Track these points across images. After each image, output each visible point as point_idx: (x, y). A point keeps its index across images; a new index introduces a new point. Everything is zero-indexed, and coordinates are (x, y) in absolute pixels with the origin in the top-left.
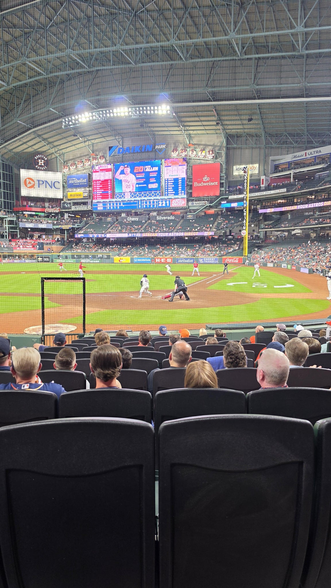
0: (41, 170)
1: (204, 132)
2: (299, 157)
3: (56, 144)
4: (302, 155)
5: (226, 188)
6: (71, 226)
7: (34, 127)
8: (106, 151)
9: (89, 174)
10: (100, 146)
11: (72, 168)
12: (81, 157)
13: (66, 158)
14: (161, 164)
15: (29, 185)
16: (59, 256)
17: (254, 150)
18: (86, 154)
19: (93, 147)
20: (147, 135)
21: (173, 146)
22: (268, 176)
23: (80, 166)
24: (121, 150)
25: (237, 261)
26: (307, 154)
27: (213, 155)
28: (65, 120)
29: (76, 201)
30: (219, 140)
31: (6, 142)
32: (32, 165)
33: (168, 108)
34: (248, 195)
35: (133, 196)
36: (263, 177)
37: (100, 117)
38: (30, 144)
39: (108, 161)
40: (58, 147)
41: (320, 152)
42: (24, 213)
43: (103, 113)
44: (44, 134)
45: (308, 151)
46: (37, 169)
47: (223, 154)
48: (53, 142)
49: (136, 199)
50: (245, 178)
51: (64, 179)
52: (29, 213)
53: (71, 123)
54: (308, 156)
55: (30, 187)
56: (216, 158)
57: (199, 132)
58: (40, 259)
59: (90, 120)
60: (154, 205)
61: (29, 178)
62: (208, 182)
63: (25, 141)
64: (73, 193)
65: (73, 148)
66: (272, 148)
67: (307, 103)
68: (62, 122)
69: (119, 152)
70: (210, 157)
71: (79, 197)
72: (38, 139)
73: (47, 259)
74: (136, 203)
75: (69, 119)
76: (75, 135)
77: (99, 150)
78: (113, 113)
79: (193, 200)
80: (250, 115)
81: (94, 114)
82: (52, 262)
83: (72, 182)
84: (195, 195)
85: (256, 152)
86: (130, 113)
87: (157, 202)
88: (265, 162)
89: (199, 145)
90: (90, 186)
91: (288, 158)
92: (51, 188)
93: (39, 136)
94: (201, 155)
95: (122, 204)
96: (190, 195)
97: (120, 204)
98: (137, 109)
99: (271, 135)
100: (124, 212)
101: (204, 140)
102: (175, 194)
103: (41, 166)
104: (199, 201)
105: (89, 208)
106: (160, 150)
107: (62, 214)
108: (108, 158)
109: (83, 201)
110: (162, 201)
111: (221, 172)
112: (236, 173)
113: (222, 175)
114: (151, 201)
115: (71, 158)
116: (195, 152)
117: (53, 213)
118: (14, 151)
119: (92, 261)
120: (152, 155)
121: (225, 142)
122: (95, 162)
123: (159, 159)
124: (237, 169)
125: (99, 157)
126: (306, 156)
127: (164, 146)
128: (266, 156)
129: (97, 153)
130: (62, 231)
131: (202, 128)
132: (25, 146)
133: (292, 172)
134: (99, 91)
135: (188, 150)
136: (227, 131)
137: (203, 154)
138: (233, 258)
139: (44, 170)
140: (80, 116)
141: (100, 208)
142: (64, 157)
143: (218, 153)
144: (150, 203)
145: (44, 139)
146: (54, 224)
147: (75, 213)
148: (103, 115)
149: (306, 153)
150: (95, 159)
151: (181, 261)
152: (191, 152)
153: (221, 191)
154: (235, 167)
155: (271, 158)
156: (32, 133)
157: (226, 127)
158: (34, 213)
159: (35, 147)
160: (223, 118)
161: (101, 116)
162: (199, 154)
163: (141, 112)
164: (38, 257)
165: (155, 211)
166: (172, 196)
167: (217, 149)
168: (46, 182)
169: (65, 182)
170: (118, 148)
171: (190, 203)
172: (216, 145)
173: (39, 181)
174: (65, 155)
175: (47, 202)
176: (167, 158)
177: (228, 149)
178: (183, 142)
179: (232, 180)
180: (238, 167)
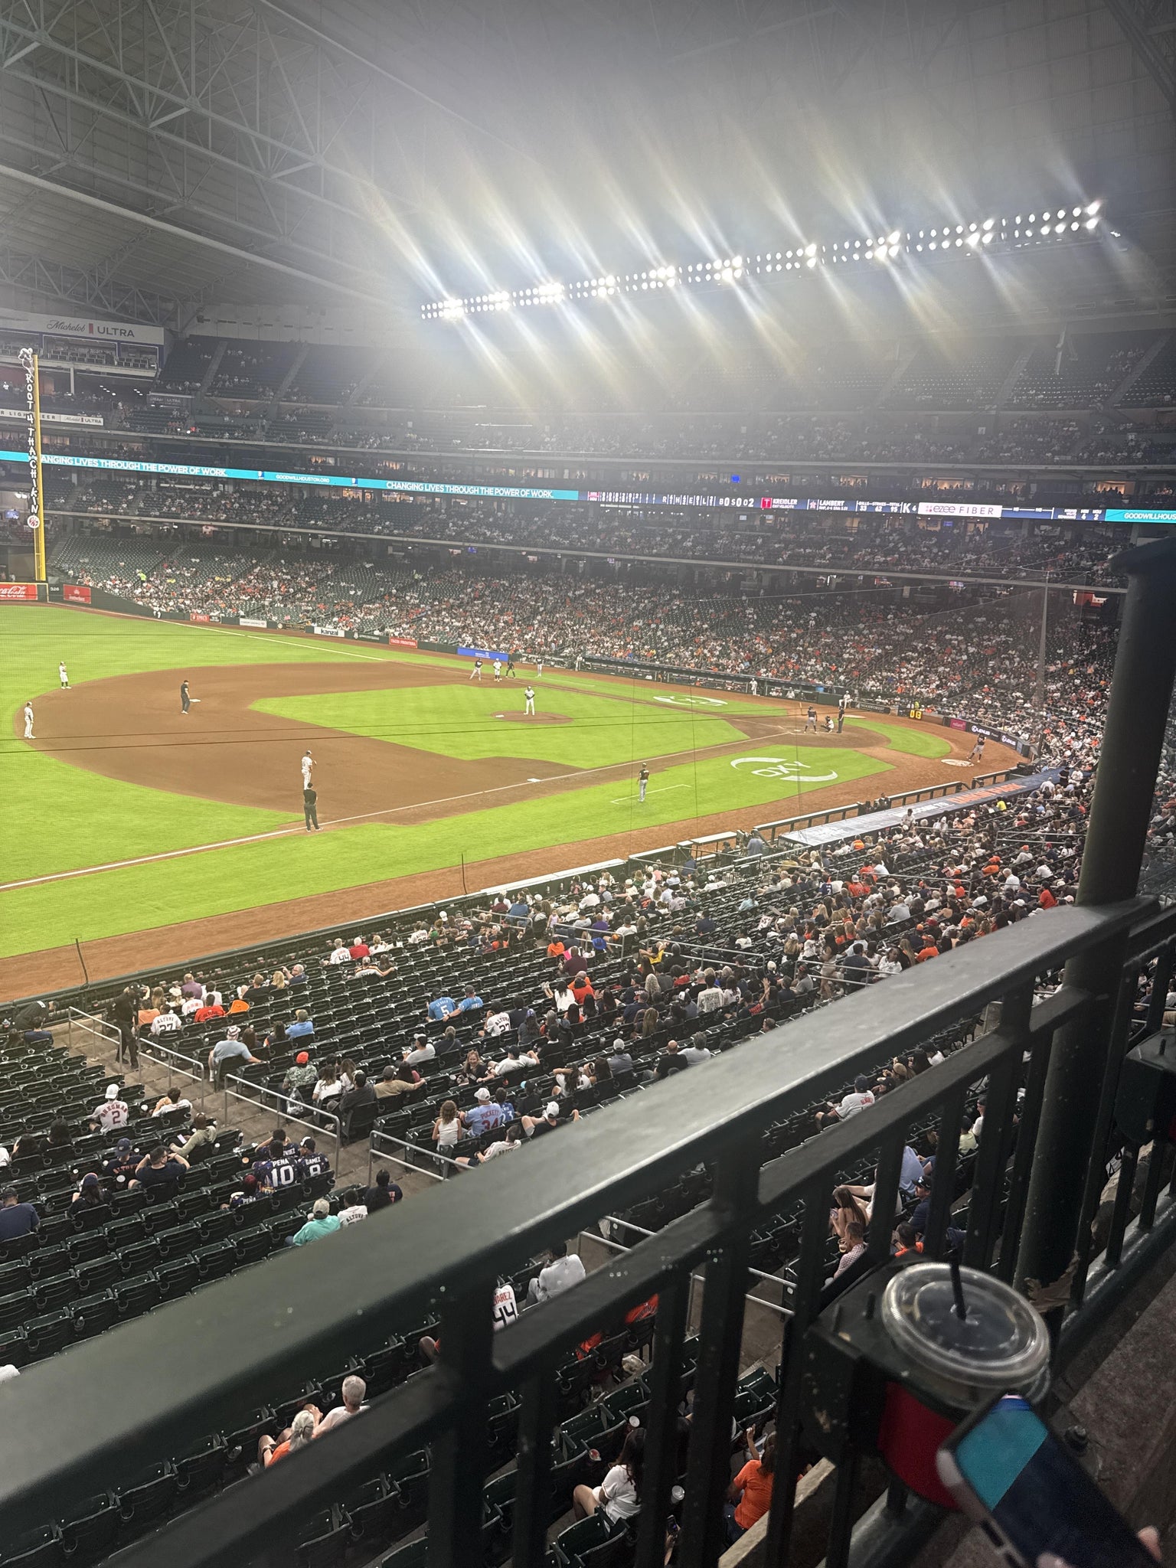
2: (70, 328)
4: (80, 327)
25: (21, 594)
26: (96, 330)
41: (131, 333)
45: (99, 324)
50: (28, 379)
54: (96, 335)
126: (91, 331)
133: (69, 367)
138: (9, 587)
149: (91, 326)
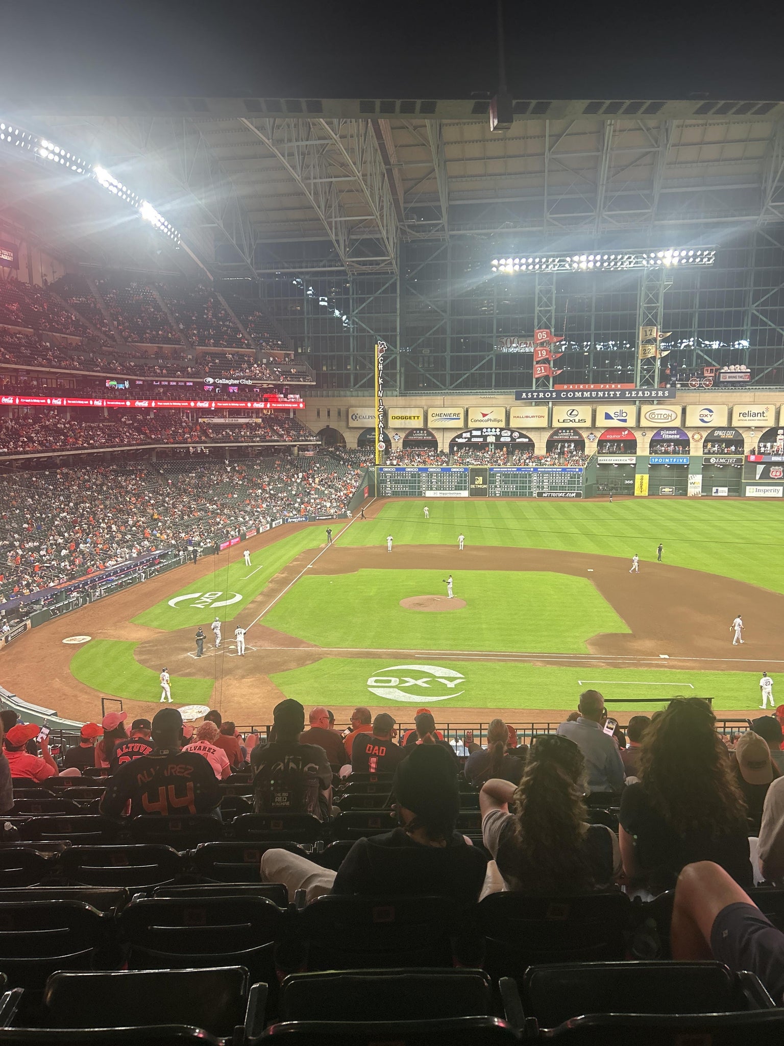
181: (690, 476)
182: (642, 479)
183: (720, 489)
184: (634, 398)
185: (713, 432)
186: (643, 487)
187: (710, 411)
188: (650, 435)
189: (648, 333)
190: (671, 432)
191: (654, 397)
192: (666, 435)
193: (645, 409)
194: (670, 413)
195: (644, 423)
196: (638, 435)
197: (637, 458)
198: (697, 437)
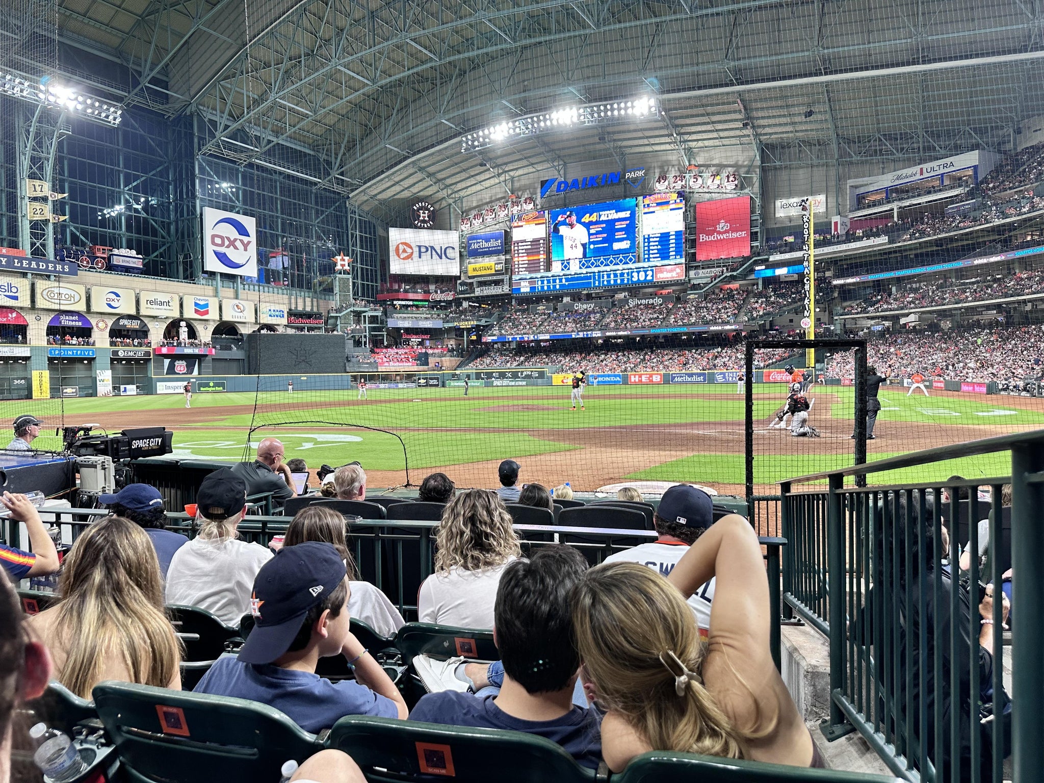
0: (424, 228)
1: (717, 142)
2: (907, 177)
3: (449, 182)
4: (912, 174)
5: (761, 242)
6: (475, 323)
7: (414, 155)
8: (535, 189)
9: (506, 231)
10: (524, 181)
11: (477, 223)
12: (491, 202)
13: (465, 205)
14: (637, 205)
15: (404, 255)
16: (454, 375)
17: (815, 169)
18: (500, 196)
19: (513, 182)
20: (611, 155)
21: (657, 171)
22: (846, 216)
23: (489, 218)
24: (563, 185)
26: (925, 170)
27: (736, 182)
28: (467, 139)
29: (483, 279)
30: (748, 155)
31: (365, 183)
32: (408, 220)
33: (652, 102)
34: (812, 252)
35: (583, 265)
36: (836, 219)
37: (527, 128)
38: (406, 183)
39: (539, 207)
40: (453, 187)
41: (952, 165)
42: (395, 302)
43: (533, 121)
44: (429, 166)
45: (927, 166)
46: (416, 227)
47: (755, 179)
48: (445, 179)
49: (589, 270)
50: (805, 219)
51: (463, 243)
52: (403, 303)
53: (476, 143)
54: (926, 175)
55: (404, 259)
56: (742, 188)
57: (707, 143)
58: (422, 381)
59: (510, 136)
60: (622, 280)
61: (402, 243)
62: (726, 232)
63: (397, 179)
64: (477, 266)
65: (478, 187)
66: (851, 163)
67: (925, 73)
68: (461, 142)
69: (558, 190)
70: (730, 186)
71: (489, 272)
72: (419, 175)
73: (435, 382)
74: (590, 278)
75: (473, 137)
76: (482, 165)
77: (523, 189)
78: (551, 120)
79: (697, 267)
80: (809, 105)
81: (517, 123)
82: (443, 386)
83: (476, 246)
84: (701, 257)
85: (819, 173)
86: (582, 117)
87: (628, 274)
88: (839, 191)
89: (707, 166)
90: (508, 252)
91: (887, 180)
92: (441, 258)
93: (421, 169)
94: (712, 184)
95: (564, 281)
96: (692, 257)
97: (561, 280)
98: (595, 109)
99: (849, 141)
100: (567, 295)
101: (718, 157)
102: (663, 258)
103: (424, 221)
104: (709, 268)
105: (506, 289)
106: (635, 180)
107: (458, 302)
108: (538, 201)
109: (495, 278)
110: (638, 272)
111: (753, 212)
112: (780, 214)
113: (753, 218)
114: (618, 272)
115: (474, 204)
116: (700, 180)
117: (444, 301)
118: (379, 197)
119: (513, 383)
120: (619, 189)
121: (758, 158)
122: (515, 210)
123: (632, 197)
124: (782, 207)
125: (523, 199)
126: (922, 174)
127: (641, 173)
128: (840, 179)
129: (520, 193)
130: (459, 332)
131: (715, 135)
132: (397, 188)
133: (895, 206)
134: (526, 83)
135: (687, 176)
136: (762, 138)
137: (717, 181)
139: (428, 228)
140: (492, 129)
141: (525, 288)
142: (462, 202)
143: (744, 178)
144: (616, 275)
145: (430, 175)
146: (445, 321)
147: (481, 300)
148: (533, 125)
149: (922, 169)
150: (516, 203)
151: (680, 379)
152: (692, 180)
153: (752, 247)
154: (778, 203)
155: (851, 182)
156: (409, 164)
157: (759, 131)
158: (411, 303)
159: (415, 190)
160: (755, 114)
161: (530, 126)
162: (709, 182)
163: (602, 114)
164: (419, 379)
165: (624, 290)
166: (659, 262)
167: (743, 170)
168: (432, 248)
169: (463, 247)
170: (556, 184)
171: (692, 273)
172: (740, 163)
173: (420, 247)
174: (464, 200)
175: (432, 283)
176: (647, 192)
177: (764, 170)
178: (676, 163)
179: (774, 226)
180: (784, 201)
181: (98, 372)
182: (41, 376)
183: (128, 387)
184: (25, 269)
185: (119, 319)
186: (44, 388)
187: (117, 295)
188: (46, 320)
189: (38, 189)
190: (71, 318)
191: (51, 271)
192: (66, 321)
193: (41, 285)
194: (73, 293)
195: (41, 303)
196: (30, 319)
197: (33, 349)
198: (101, 325)
